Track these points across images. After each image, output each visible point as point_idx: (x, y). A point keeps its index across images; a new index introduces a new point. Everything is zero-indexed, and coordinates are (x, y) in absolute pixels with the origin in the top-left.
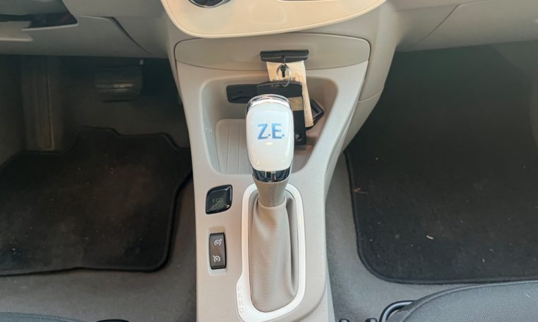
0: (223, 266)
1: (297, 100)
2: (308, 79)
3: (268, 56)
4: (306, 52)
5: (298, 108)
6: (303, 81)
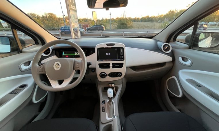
0: (104, 112)
3: (109, 83)
4: (114, 83)
5: (113, 90)
6: (114, 87)
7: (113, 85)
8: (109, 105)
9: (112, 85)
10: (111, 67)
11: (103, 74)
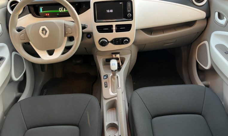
0: (107, 87)
1: (118, 61)
2: (120, 57)
3: (113, 53)
4: (119, 53)
5: (118, 62)
6: (119, 58)
7: (118, 56)
8: (112, 79)
9: (116, 56)
10: (114, 31)
11: (104, 40)
